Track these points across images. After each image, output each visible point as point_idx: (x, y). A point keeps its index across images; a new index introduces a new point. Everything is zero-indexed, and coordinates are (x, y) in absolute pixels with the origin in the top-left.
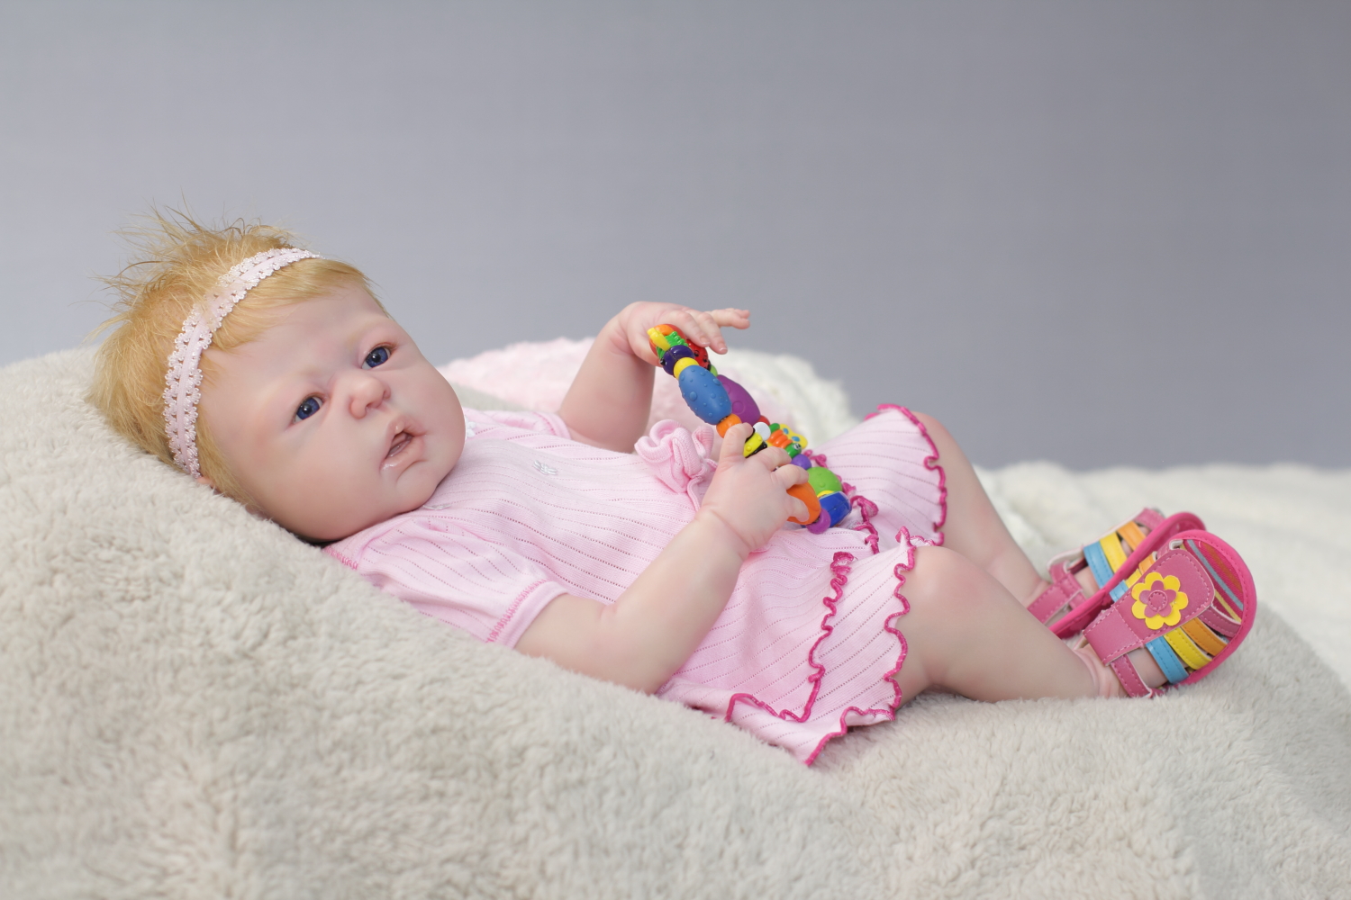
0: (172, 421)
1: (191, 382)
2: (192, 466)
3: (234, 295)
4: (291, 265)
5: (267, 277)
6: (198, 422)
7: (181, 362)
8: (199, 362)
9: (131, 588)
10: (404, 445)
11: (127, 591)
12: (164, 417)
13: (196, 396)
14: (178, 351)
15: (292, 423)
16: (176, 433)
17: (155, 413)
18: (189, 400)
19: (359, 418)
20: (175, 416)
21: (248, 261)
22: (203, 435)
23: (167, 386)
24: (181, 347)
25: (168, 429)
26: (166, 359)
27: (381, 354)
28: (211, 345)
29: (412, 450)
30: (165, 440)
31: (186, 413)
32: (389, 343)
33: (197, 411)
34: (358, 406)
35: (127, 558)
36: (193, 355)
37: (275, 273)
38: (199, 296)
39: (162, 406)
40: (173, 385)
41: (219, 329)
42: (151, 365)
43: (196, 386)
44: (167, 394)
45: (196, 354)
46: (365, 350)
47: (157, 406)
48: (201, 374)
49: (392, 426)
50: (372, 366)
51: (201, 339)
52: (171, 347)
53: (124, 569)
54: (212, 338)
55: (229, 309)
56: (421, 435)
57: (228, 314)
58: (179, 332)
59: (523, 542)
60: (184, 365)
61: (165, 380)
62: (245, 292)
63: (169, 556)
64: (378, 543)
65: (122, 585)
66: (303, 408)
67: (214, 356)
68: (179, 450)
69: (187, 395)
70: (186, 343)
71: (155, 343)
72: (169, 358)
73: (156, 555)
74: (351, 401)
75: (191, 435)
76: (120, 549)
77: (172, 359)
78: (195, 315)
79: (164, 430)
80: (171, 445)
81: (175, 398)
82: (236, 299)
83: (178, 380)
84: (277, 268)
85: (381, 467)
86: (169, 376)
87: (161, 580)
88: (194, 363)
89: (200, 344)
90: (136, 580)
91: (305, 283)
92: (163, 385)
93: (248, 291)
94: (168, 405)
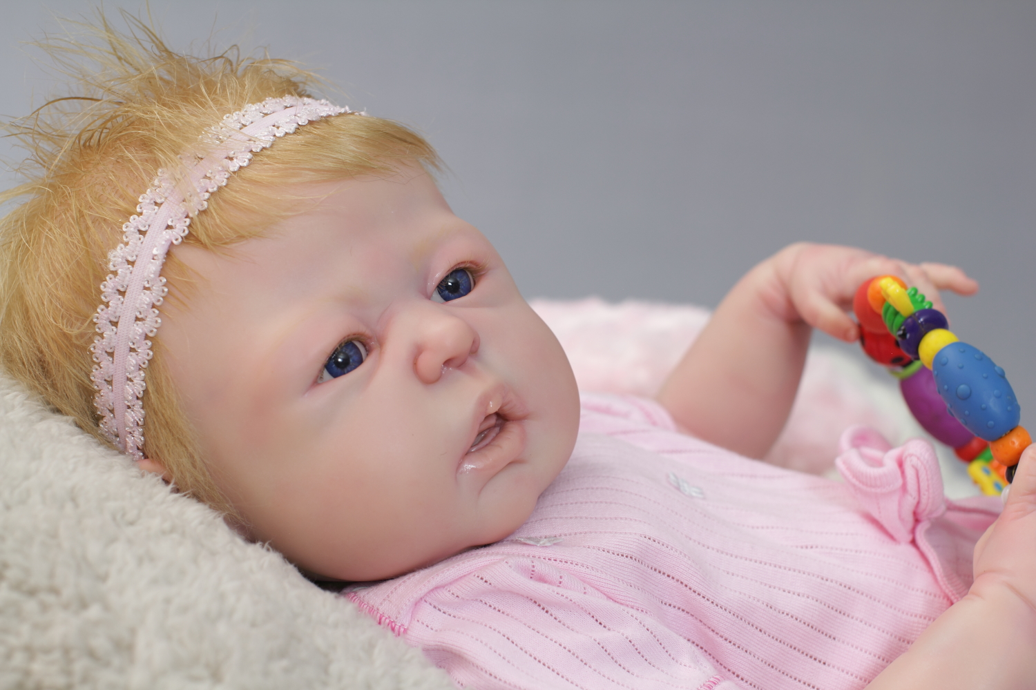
0: (105, 362)
1: (147, 298)
2: (130, 441)
3: (231, 159)
4: (326, 120)
5: (286, 134)
6: (151, 367)
7: (132, 263)
8: (164, 265)
9: (37, 667)
10: (493, 434)
11: (27, 673)
12: (92, 353)
13: (152, 322)
14: (127, 244)
15: (317, 382)
16: (110, 382)
17: (77, 347)
18: (139, 329)
19: (429, 381)
20: (111, 354)
21: (252, 110)
22: (158, 390)
23: (102, 303)
24: (133, 238)
25: (97, 376)
26: (105, 257)
27: (462, 280)
28: (186, 237)
29: (508, 443)
30: (88, 393)
31: (132, 350)
32: (476, 264)
33: (151, 349)
34: (430, 362)
35: (31, 606)
36: (155, 252)
37: (299, 129)
38: (172, 155)
39: (93, 333)
40: (114, 300)
41: (203, 212)
42: (78, 262)
43: (154, 306)
44: (101, 316)
45: (159, 251)
46: (439, 272)
47: (82, 335)
48: (165, 285)
49: (484, 401)
50: (447, 299)
51: (169, 227)
52: (117, 235)
53: (25, 629)
54: (189, 227)
55: (221, 179)
56: (519, 419)
57: (220, 188)
58: (131, 214)
59: (671, 609)
60: (136, 269)
61: (101, 292)
62: (249, 156)
63: (106, 607)
64: (444, 595)
65: (19, 659)
66: (336, 358)
67: (192, 258)
68: (112, 411)
69: (137, 319)
70: (141, 232)
71: (87, 228)
72: (111, 255)
73: (83, 604)
74: (418, 352)
75: (138, 386)
76: (17, 587)
77: (117, 256)
78: (162, 183)
79: (88, 376)
80: (98, 402)
81: (115, 324)
82: (234, 166)
83: (122, 293)
84: (303, 121)
85: (459, 465)
86: (109, 286)
87: (92, 654)
88: (154, 267)
89: (167, 235)
90: (47, 651)
91: (348, 149)
92: (94, 299)
93: (255, 154)
94: (101, 335)
